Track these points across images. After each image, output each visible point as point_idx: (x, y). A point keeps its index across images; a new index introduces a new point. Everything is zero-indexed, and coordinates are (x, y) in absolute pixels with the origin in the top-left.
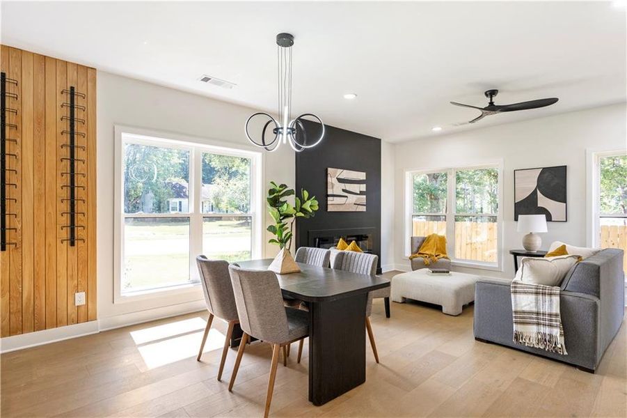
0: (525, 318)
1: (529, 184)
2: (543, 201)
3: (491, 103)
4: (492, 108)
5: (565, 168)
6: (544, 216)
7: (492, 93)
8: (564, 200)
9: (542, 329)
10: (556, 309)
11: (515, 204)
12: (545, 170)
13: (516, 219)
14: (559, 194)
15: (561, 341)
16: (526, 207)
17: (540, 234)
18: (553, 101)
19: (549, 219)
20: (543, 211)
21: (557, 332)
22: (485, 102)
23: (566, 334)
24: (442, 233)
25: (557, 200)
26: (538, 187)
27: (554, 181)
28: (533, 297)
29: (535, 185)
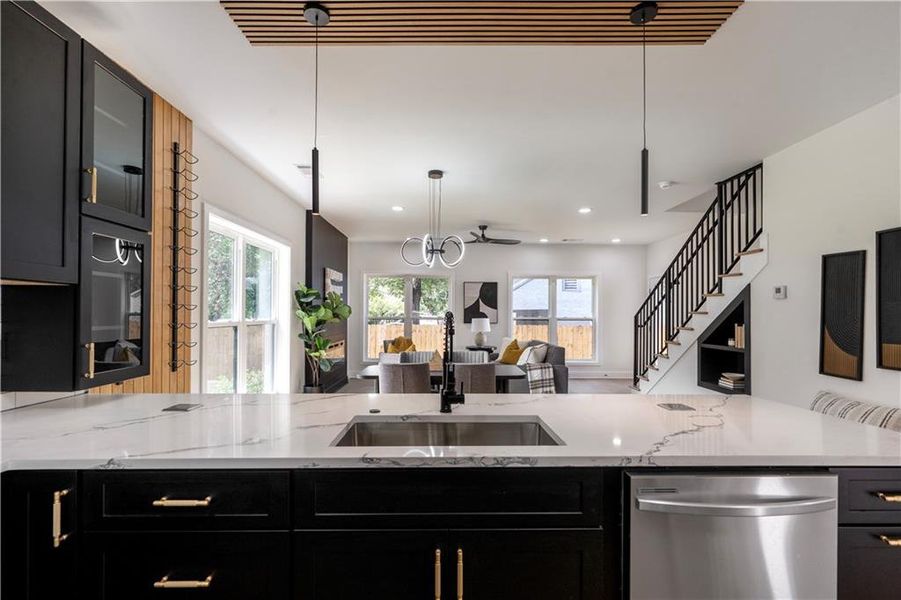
1: (474, 294)
2: (483, 308)
3: (483, 235)
5: (496, 284)
6: (488, 320)
7: (483, 228)
8: (496, 308)
9: (545, 390)
10: (552, 376)
11: (465, 310)
12: (485, 284)
13: (467, 322)
14: (493, 304)
16: (471, 313)
20: (484, 315)
23: (556, 389)
25: (491, 307)
26: (480, 297)
27: (489, 294)
28: (539, 371)
29: (478, 295)
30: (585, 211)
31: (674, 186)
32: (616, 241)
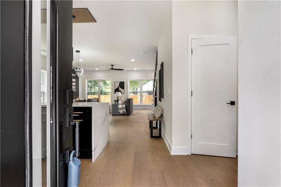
0: (120, 109)
1: (117, 85)
2: (120, 89)
3: (112, 68)
4: (112, 69)
5: (124, 82)
6: (120, 92)
8: (124, 89)
9: (123, 110)
10: (125, 107)
11: (115, 90)
12: (120, 82)
13: (115, 93)
14: (123, 88)
15: (125, 111)
16: (117, 90)
17: (120, 96)
18: (123, 70)
19: (121, 93)
20: (120, 91)
21: (125, 110)
22: (111, 67)
23: (126, 110)
24: (97, 97)
25: (123, 89)
26: (119, 86)
27: (122, 85)
28: (121, 105)
29: (118, 85)
30: (133, 60)
31: (145, 53)
32: (135, 69)
